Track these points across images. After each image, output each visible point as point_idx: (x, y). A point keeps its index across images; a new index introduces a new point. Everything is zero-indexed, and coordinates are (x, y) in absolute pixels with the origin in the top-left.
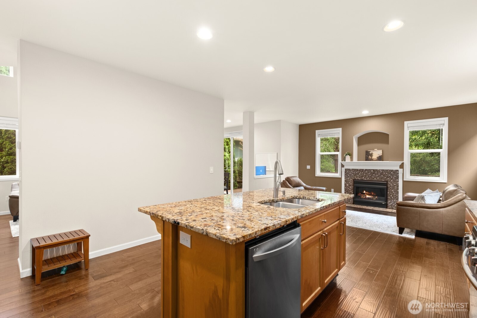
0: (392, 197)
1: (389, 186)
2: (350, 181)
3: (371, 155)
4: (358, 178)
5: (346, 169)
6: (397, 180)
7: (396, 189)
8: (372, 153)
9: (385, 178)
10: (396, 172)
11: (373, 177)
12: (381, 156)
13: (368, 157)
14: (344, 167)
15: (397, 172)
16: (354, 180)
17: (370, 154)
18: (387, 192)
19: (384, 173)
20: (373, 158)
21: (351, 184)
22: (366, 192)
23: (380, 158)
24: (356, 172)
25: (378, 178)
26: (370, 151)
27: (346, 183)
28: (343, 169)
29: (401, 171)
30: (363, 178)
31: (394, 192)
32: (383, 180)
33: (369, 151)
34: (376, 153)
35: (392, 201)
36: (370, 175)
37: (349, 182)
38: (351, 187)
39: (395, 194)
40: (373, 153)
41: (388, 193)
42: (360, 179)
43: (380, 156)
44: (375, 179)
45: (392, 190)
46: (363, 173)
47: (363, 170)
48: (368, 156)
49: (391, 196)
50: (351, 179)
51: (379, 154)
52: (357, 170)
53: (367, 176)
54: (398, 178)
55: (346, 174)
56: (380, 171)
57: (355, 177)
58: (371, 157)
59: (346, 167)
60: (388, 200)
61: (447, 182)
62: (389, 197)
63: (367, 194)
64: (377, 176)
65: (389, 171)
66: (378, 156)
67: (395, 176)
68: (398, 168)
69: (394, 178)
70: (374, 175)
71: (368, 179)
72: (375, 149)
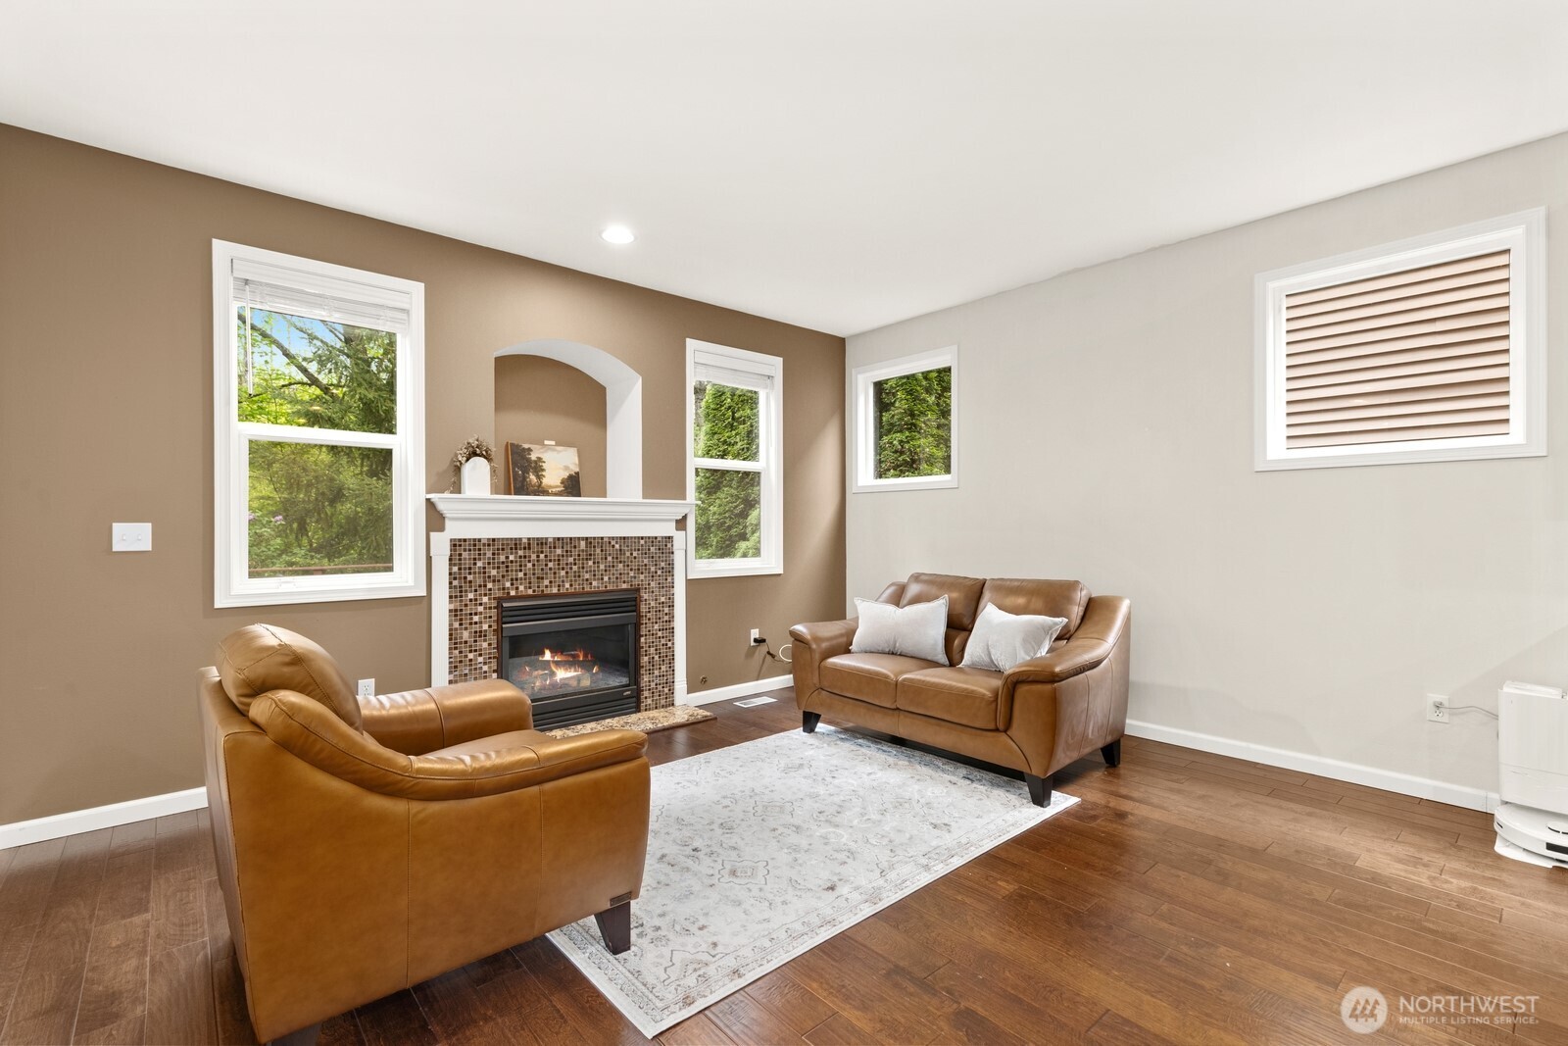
0: (656, 658)
1: (643, 608)
2: (480, 609)
3: (537, 468)
4: (521, 588)
5: (456, 544)
6: (669, 579)
7: (666, 618)
8: (539, 459)
9: (632, 574)
10: (662, 547)
11: (587, 576)
12: (577, 473)
13: (524, 478)
14: (441, 529)
15: (669, 545)
16: (499, 600)
17: (529, 461)
18: (638, 636)
19: (628, 554)
20: (546, 481)
21: (485, 627)
22: (553, 657)
23: (573, 486)
24: (512, 558)
25: (606, 579)
26: (530, 450)
27: (456, 625)
28: (441, 544)
29: (679, 538)
30: (546, 582)
31: (660, 634)
32: (624, 586)
33: (526, 446)
34: (557, 463)
35: (656, 673)
36: (575, 568)
37: (476, 618)
38: (485, 645)
39: (663, 641)
40: (545, 457)
41: (643, 640)
42: (530, 592)
43: (571, 477)
44: (595, 583)
45: (656, 627)
46: (542, 556)
47: (541, 542)
48: (526, 471)
49: (652, 650)
50: (485, 599)
51: (566, 468)
52: (515, 544)
53: (563, 573)
54: (669, 570)
55: (455, 569)
56: (613, 543)
57: (508, 584)
58: (539, 477)
59: (455, 530)
60: (643, 671)
61: (781, 572)
62: (646, 659)
63: (557, 664)
64: (602, 567)
65: (642, 542)
66: (566, 475)
67: (663, 564)
68: (667, 529)
69: (659, 572)
70: (591, 563)
71: (567, 585)
72: (546, 442)
